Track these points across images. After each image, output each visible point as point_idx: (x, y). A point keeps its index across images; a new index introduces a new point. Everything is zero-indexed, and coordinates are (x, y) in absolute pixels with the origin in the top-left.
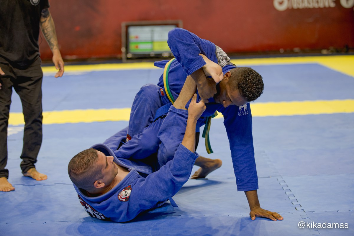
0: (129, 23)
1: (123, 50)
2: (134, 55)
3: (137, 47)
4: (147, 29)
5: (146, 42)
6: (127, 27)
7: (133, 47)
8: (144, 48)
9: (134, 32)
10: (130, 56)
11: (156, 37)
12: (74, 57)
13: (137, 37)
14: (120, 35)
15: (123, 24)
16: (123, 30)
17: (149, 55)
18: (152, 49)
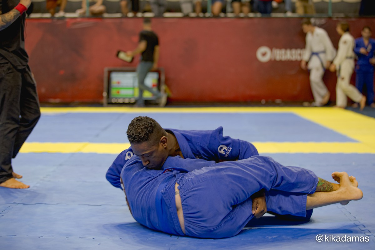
0: (111, 68)
1: (105, 94)
3: (118, 92)
4: (129, 75)
5: (127, 88)
6: (110, 72)
7: (114, 92)
8: (126, 93)
9: (116, 78)
12: (58, 101)
13: (119, 83)
14: (102, 81)
15: (106, 70)
16: (106, 75)
18: (133, 95)
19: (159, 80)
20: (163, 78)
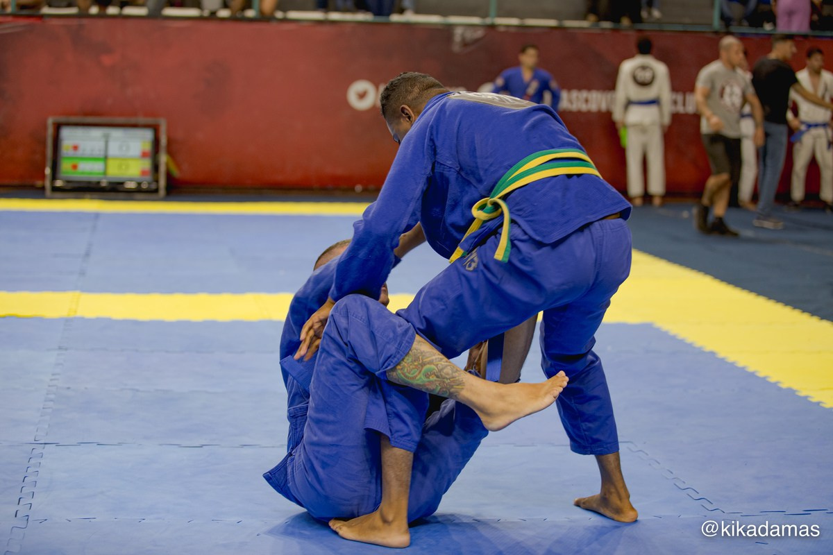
0: (62, 119)
1: (48, 171)
2: (68, 182)
3: (75, 167)
4: (97, 133)
5: (93, 158)
6: (58, 127)
7: (65, 167)
8: (89, 170)
9: (70, 137)
10: (59, 183)
11: (113, 150)
13: (75, 148)
15: (50, 121)
16: (50, 131)
17: (99, 183)
18: (105, 173)
19: (156, 143)
20: (163, 141)
